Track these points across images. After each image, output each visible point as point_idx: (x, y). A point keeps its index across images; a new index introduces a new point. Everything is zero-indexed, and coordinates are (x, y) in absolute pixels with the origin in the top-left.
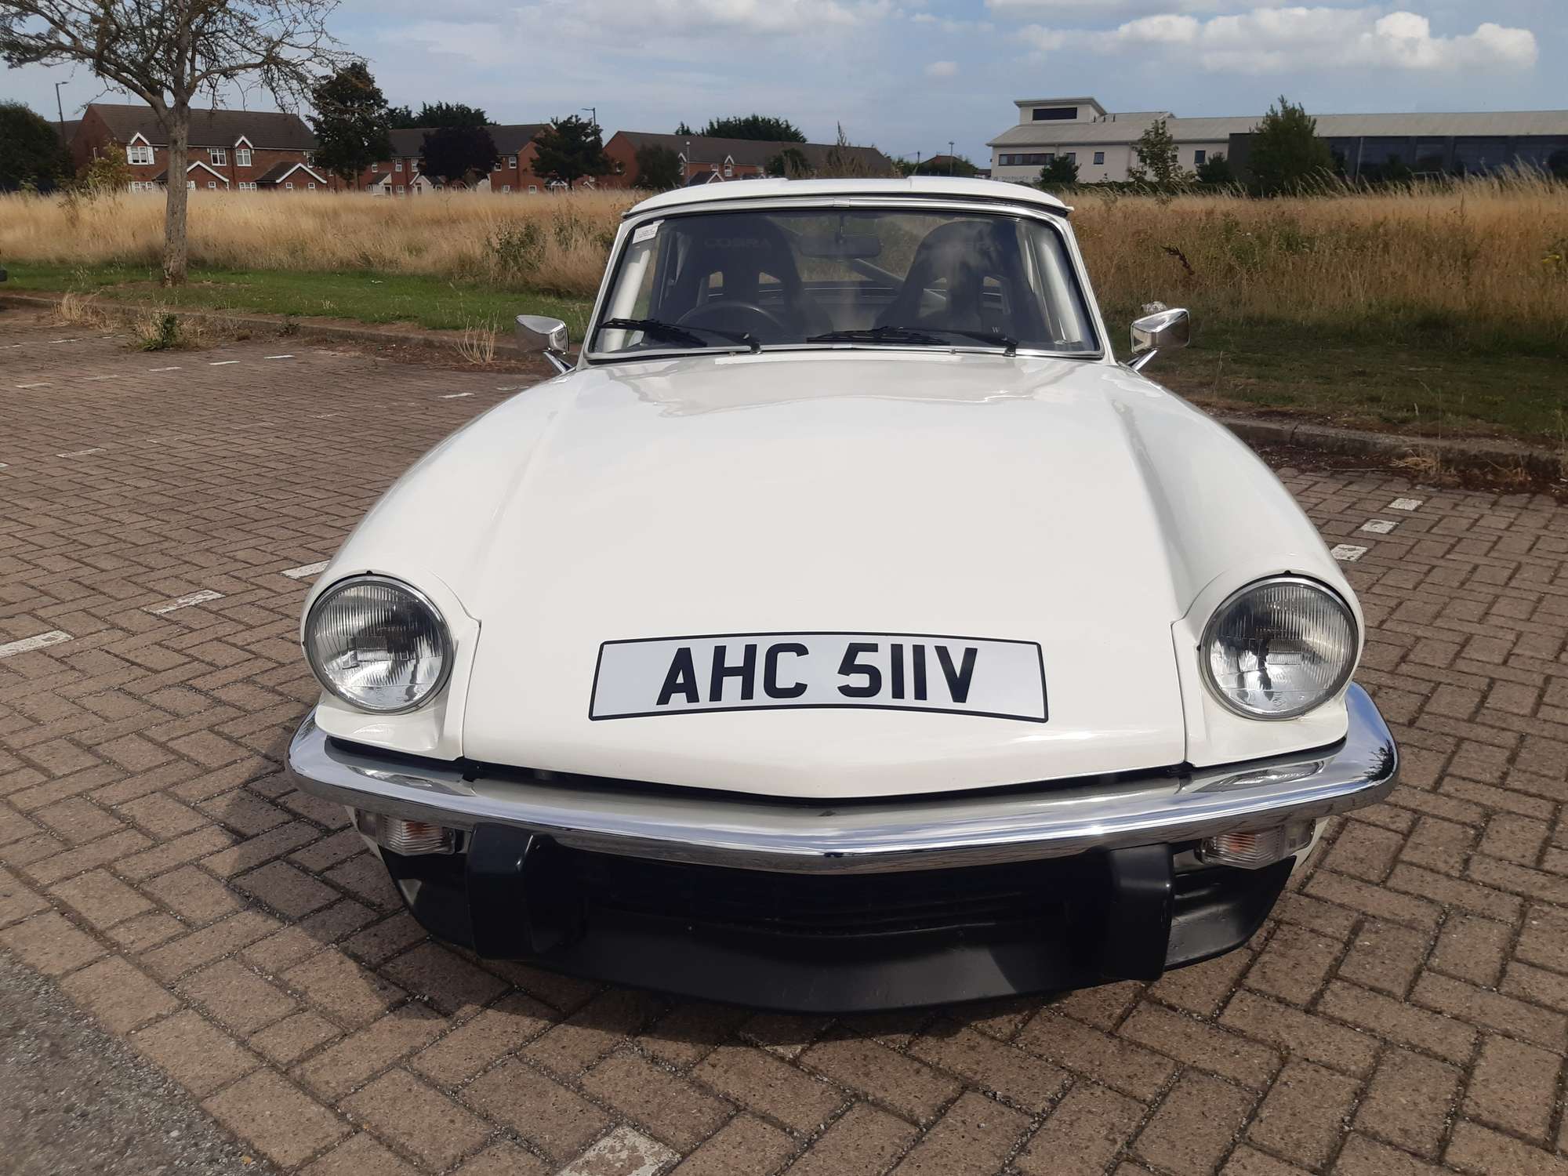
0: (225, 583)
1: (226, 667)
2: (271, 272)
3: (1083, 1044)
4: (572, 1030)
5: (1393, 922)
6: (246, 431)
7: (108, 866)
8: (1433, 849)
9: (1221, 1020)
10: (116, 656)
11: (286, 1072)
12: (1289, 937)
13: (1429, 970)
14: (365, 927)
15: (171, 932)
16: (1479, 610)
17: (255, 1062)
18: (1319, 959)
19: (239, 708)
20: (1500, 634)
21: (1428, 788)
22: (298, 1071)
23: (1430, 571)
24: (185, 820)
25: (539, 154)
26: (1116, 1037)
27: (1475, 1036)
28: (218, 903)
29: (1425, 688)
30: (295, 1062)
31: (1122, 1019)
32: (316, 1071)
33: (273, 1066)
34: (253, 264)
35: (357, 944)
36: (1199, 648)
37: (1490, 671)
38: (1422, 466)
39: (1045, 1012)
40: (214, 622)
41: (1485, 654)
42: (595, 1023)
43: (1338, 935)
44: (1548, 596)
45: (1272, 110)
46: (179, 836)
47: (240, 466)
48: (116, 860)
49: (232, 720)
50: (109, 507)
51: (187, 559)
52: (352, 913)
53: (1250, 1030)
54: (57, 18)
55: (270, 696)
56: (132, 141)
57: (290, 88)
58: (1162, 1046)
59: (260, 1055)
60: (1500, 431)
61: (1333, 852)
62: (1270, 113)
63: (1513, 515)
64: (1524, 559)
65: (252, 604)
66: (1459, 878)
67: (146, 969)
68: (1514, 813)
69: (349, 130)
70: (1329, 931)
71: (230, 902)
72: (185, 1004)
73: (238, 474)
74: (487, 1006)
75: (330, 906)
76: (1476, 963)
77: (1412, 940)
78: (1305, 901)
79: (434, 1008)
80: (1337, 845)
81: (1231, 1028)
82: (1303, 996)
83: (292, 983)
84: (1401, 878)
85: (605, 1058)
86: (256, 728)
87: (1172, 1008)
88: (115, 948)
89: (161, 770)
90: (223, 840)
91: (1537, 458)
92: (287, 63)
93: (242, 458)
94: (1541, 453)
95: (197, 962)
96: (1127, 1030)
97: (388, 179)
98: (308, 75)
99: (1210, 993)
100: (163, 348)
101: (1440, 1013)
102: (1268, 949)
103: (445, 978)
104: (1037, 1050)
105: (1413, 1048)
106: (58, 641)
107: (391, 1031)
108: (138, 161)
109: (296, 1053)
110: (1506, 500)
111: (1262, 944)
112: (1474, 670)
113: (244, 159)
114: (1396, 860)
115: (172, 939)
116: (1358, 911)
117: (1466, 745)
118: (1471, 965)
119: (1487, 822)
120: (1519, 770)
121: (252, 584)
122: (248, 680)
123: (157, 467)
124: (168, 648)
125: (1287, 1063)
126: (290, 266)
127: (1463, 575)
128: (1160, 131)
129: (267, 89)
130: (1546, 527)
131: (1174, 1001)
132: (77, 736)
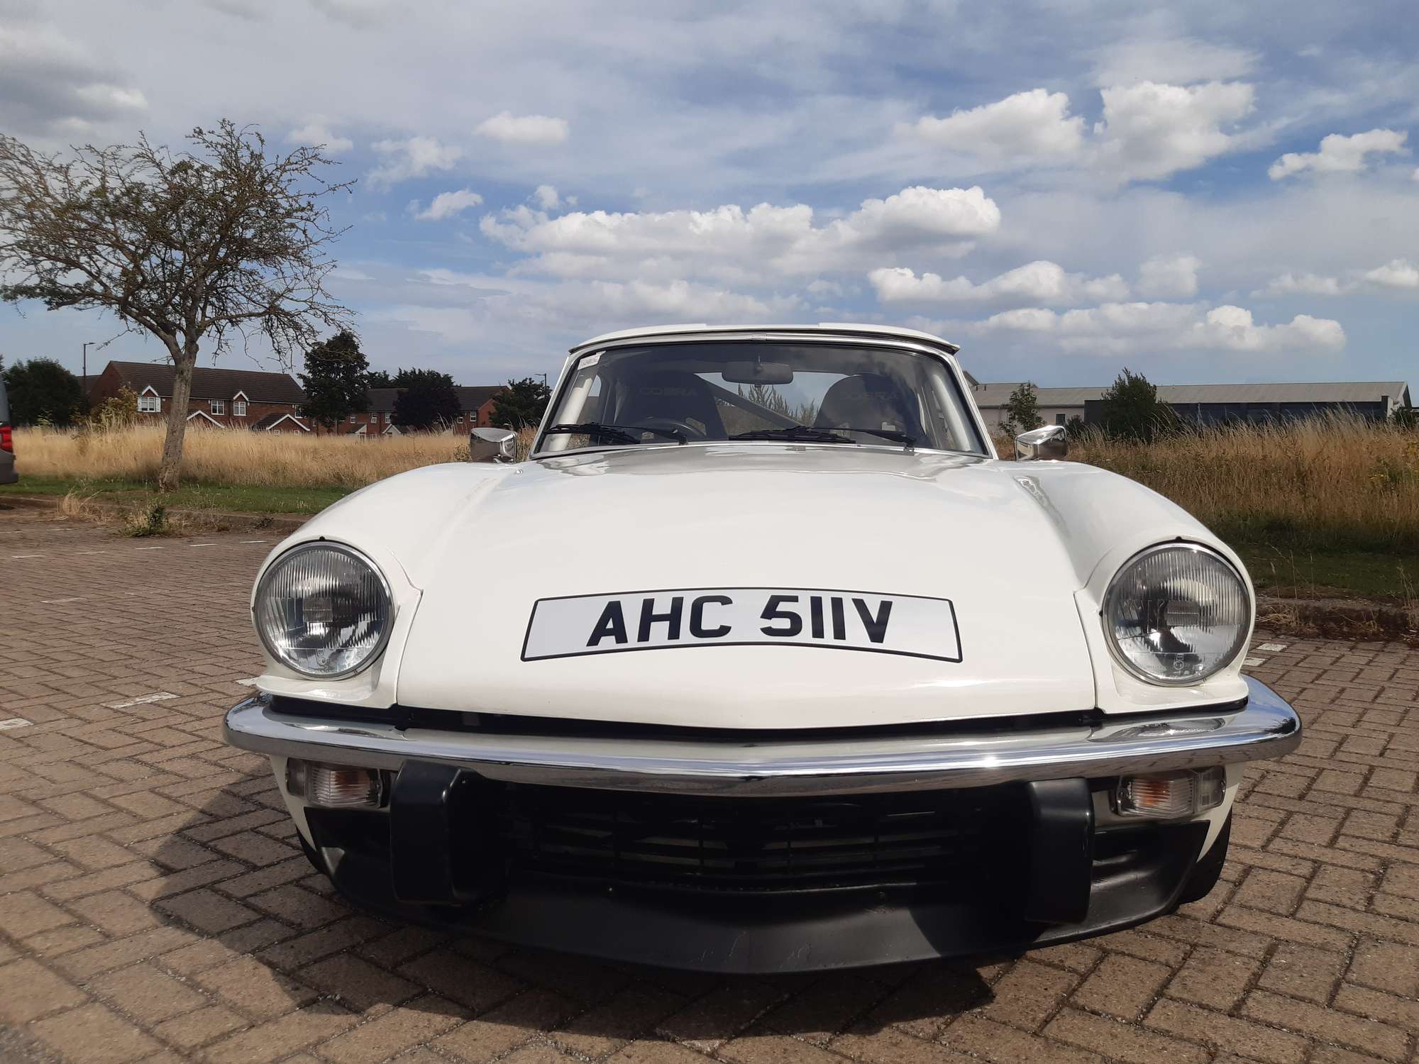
0: (181, 688)
1: (173, 746)
2: (254, 487)
3: (1008, 1042)
4: (484, 1026)
5: (1306, 944)
6: (214, 588)
7: (37, 891)
8: (1337, 889)
9: (1146, 1022)
10: (71, 738)
11: (189, 1056)
12: (1206, 956)
13: (1348, 982)
14: (282, 942)
15: (90, 941)
16: (1354, 718)
17: (159, 1046)
18: (1237, 973)
19: (182, 776)
20: (1374, 735)
21: (1324, 844)
22: (201, 1054)
23: (1301, 692)
24: (116, 856)
25: (496, 409)
26: (1040, 1037)
27: (1407, 1038)
28: (139, 919)
29: (1311, 773)
30: (198, 1047)
31: (1046, 1022)
32: (219, 1054)
33: (176, 1050)
34: (238, 481)
35: (275, 955)
36: (1101, 614)
37: (1369, 760)
38: (1283, 621)
39: (966, 1015)
40: (166, 714)
41: (1363, 748)
42: (509, 1019)
43: (1254, 955)
44: (1414, 709)
45: (1120, 378)
46: (110, 868)
47: (208, 610)
48: (45, 884)
49: (173, 784)
50: (83, 635)
51: (147, 671)
52: (271, 931)
53: (1176, 1031)
54: (93, 271)
55: (212, 768)
56: (143, 393)
57: (286, 335)
58: (1089, 1043)
59: (164, 1042)
60: (1349, 594)
61: (1241, 891)
62: (1118, 381)
63: (1371, 655)
64: (1387, 685)
65: (205, 703)
66: (1365, 912)
67: (59, 971)
68: (1410, 863)
69: (334, 386)
70: (1245, 951)
71: (150, 919)
72: (92, 999)
73: (204, 615)
74: (399, 1005)
75: (250, 924)
76: (1395, 978)
77: (1327, 959)
78: (1218, 929)
79: (345, 1006)
80: (1244, 886)
81: (1156, 1029)
82: (1228, 1002)
83: (203, 983)
84: (1307, 910)
85: (517, 1049)
86: (195, 790)
87: (1094, 1012)
88: (29, 953)
89: (100, 819)
90: (152, 872)
91: (1386, 613)
92: (287, 314)
93: (211, 606)
94: (1388, 608)
95: (111, 965)
96: (1052, 1030)
97: (364, 429)
98: (303, 323)
99: (1132, 1001)
100: (150, 534)
101: (1366, 1017)
102: (1186, 966)
103: (359, 982)
104: (961, 1047)
105: (1343, 1046)
106: (18, 726)
107: (299, 1024)
108: (146, 409)
109: (201, 1039)
110: (1361, 645)
111: (1180, 962)
112: (1355, 760)
113: (240, 410)
114: (1301, 898)
115: (90, 946)
116: (1271, 936)
117: (1354, 813)
118: (1391, 979)
119: (1385, 870)
120: (1409, 831)
121: (206, 688)
122: (193, 756)
123: (132, 610)
124: (120, 732)
125: (1217, 1057)
126: (271, 484)
127: (1332, 695)
128: (1026, 393)
129: (266, 335)
130: (1402, 663)
131: (1097, 1007)
132: (23, 793)
